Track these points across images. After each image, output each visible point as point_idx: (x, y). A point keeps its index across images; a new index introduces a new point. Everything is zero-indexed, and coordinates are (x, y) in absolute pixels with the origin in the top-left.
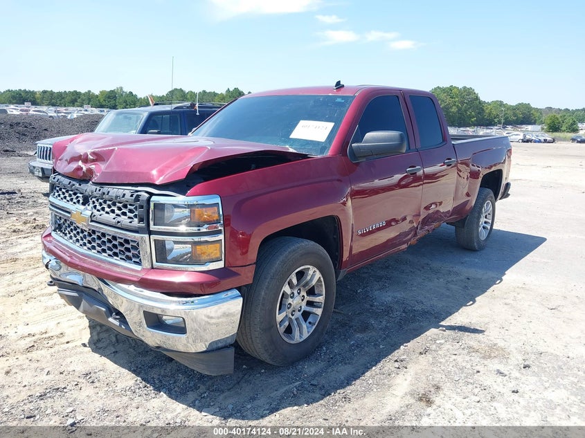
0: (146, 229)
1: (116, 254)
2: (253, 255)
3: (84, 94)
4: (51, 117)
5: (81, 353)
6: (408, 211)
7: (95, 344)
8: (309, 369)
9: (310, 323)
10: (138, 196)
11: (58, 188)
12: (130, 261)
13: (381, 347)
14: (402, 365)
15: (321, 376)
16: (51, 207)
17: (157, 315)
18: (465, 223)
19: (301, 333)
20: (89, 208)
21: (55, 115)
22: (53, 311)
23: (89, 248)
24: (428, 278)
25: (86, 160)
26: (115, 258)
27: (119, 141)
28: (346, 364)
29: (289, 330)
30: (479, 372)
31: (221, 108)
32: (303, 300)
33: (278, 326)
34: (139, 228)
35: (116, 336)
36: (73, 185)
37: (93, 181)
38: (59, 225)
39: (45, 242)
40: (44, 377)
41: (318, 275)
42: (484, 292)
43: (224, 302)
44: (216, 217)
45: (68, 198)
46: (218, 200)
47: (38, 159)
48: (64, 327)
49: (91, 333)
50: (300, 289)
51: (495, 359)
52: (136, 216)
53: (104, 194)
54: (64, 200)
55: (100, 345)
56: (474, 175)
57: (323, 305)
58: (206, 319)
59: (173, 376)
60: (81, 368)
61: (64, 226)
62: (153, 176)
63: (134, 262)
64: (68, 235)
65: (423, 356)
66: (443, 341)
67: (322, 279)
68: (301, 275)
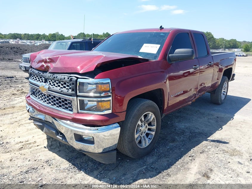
0: (75, 94)
1: (60, 106)
2: (125, 107)
3: (42, 35)
4: (28, 45)
5: (44, 151)
6: (193, 87)
7: (50, 147)
8: (150, 160)
9: (149, 138)
10: (71, 79)
11: (33, 75)
12: (67, 110)
13: (182, 149)
14: (193, 158)
15: (156, 163)
16: (30, 84)
17: (80, 135)
18: (215, 92)
19: (145, 143)
20: (48, 84)
21: (30, 44)
22: (31, 131)
23: (47, 103)
24: (200, 117)
25: (46, 62)
26: (60, 108)
27: (61, 53)
28: (166, 158)
29: (140, 142)
30: (229, 162)
31: (104, 40)
32: (146, 128)
33: (136, 140)
34: (72, 94)
35: (59, 143)
36: (40, 73)
37: (49, 71)
38: (34, 92)
39: (27, 100)
40: (27, 163)
41: (153, 116)
42: (226, 123)
43: (112, 129)
44: (108, 89)
45: (38, 80)
46: (109, 81)
47: (23, 63)
48: (36, 138)
49: (48, 142)
50: (145, 123)
51: (236, 156)
52: (70, 88)
53: (55, 77)
54: (36, 80)
55: (52, 147)
56: (220, 70)
57: (155, 130)
58: (103, 137)
59: (86, 163)
60: (44, 158)
61: (36, 93)
62: (78, 69)
63: (69, 110)
64: (38, 97)
65: (202, 154)
66: (210, 147)
67: (155, 118)
68: (146, 116)
